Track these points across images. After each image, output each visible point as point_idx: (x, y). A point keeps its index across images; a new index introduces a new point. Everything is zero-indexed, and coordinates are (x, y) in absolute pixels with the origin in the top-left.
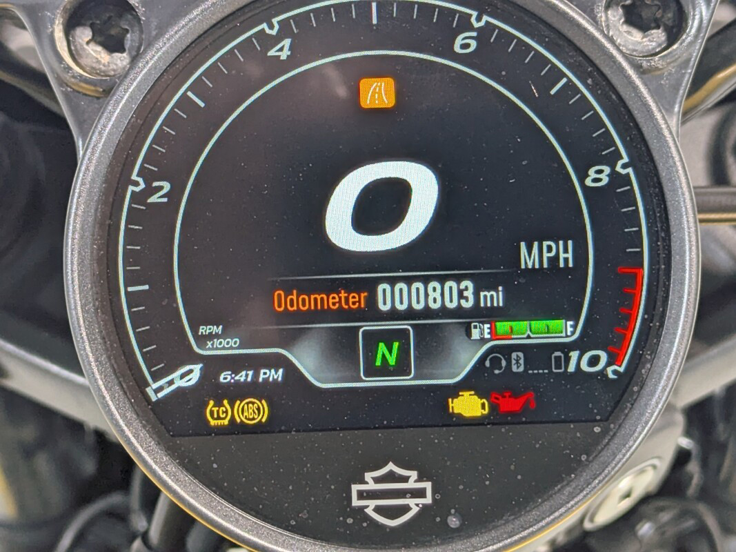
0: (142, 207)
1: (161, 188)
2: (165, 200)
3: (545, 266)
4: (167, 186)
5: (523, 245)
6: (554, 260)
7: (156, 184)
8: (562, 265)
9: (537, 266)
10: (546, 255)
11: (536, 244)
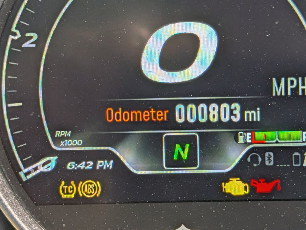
0: (19, 50)
1: (31, 37)
2: (34, 45)
3: (289, 93)
4: (35, 36)
5: (274, 80)
6: (295, 90)
7: (27, 35)
8: (300, 93)
9: (283, 94)
10: (289, 87)
11: (283, 80)
